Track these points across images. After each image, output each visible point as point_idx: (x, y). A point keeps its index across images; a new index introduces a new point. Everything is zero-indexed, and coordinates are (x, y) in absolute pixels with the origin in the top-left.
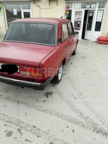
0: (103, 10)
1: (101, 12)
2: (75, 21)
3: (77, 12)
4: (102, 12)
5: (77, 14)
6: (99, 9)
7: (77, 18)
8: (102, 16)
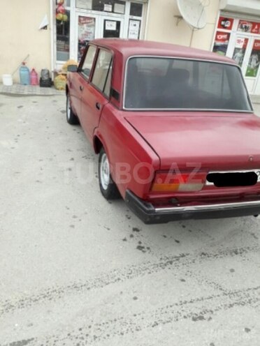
0: (140, 21)
1: (135, 25)
2: (79, 41)
3: (82, 19)
4: (137, 23)
5: (83, 24)
6: (131, 17)
7: (83, 32)
8: (137, 33)
